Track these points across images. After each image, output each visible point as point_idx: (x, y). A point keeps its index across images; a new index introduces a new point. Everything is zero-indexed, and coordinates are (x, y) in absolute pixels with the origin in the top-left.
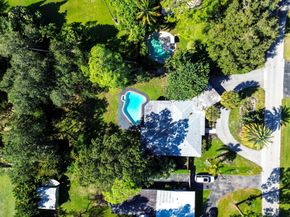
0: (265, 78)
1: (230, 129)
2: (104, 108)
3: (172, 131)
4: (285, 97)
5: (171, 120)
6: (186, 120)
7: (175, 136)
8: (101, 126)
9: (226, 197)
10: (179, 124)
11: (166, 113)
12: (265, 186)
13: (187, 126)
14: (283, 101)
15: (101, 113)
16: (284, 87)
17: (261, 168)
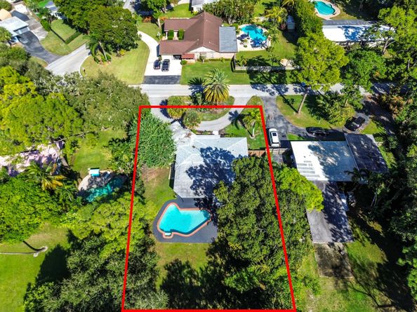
0: (158, 96)
1: (212, 119)
2: (182, 267)
3: (217, 164)
4: (179, 83)
5: (201, 166)
6: (202, 150)
7: (223, 161)
8: (214, 271)
9: (292, 121)
10: (207, 156)
11: (192, 172)
12: (272, 94)
13: (209, 149)
14: (182, 84)
15: (191, 272)
16: (169, 84)
17: (253, 97)
